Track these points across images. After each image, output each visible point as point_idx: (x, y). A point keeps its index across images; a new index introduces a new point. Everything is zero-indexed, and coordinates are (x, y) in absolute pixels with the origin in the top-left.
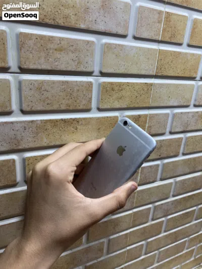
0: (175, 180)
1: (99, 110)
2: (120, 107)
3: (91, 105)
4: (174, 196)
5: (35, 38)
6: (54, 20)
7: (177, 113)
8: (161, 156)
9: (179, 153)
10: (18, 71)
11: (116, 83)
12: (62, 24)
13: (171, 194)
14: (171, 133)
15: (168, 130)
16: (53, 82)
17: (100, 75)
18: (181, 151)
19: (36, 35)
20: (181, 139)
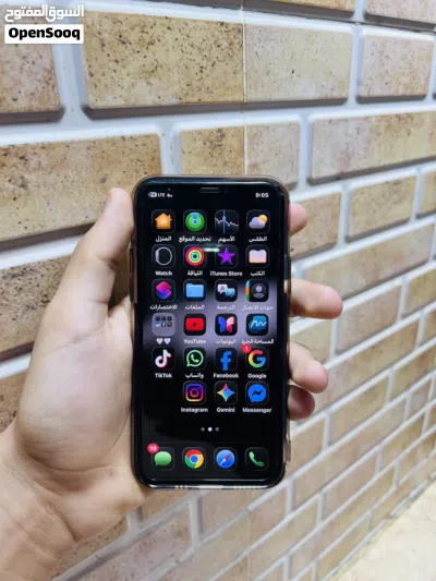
3: (57, 95)
7: (319, 122)
14: (312, 182)
15: (302, 177)
18: (341, 233)
20: (337, 197)
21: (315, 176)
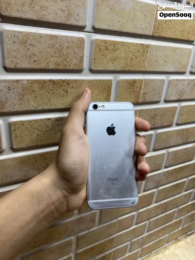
0: (167, 151)
1: (92, 71)
2: (114, 69)
3: (83, 65)
4: (166, 167)
7: (172, 80)
8: (155, 126)
9: (173, 123)
11: (110, 41)
13: (164, 165)
14: (166, 101)
15: (163, 98)
16: (41, 36)
17: (92, 31)
18: (175, 122)
20: (176, 108)
21: (168, 99)
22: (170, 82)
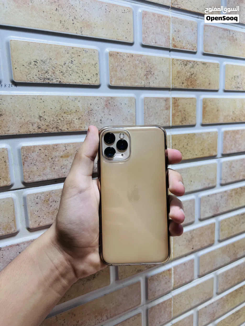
4: (218, 294)
5: (38, 149)
6: (57, 128)
7: (203, 197)
8: (194, 249)
9: (214, 241)
10: (22, 186)
12: (66, 130)
13: (215, 291)
14: (201, 220)
15: (197, 218)
18: (216, 238)
19: (39, 146)
20: (214, 224)
21: (202, 217)
22: (201, 200)
